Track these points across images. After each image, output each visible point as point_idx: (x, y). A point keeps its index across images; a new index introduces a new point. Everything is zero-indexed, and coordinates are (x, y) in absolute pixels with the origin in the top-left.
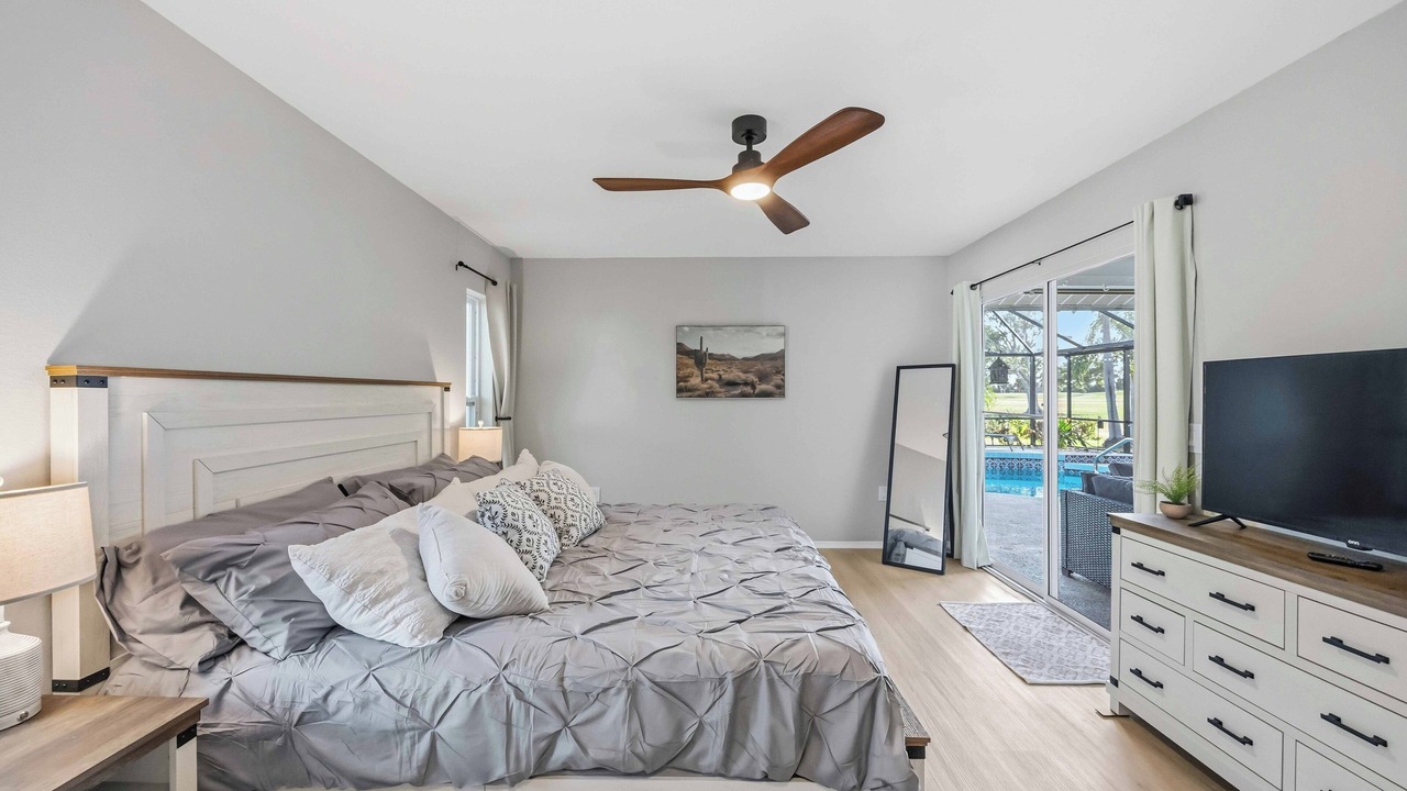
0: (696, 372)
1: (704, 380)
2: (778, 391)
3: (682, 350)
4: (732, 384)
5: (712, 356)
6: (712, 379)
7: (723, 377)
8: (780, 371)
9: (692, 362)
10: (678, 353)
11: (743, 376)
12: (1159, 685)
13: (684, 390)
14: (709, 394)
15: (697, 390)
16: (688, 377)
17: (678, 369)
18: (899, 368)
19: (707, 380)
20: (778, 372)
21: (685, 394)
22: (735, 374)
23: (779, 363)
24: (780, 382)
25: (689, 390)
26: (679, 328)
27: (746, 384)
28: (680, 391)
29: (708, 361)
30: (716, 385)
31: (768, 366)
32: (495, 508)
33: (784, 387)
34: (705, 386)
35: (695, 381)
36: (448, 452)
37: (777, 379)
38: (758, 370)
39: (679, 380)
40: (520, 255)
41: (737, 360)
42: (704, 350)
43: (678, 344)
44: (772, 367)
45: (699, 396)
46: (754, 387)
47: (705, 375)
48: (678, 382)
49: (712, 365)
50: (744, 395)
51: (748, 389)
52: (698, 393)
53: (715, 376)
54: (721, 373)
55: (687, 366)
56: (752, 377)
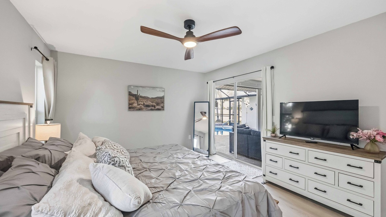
0: (136, 102)
1: (139, 105)
2: (162, 108)
3: (130, 94)
4: (148, 106)
5: (141, 97)
6: (141, 104)
7: (145, 104)
8: (163, 102)
9: (134, 98)
10: (129, 95)
11: (151, 103)
12: (276, 174)
13: (131, 108)
14: (140, 109)
15: (136, 108)
16: (133, 103)
17: (129, 101)
18: (195, 102)
19: (139, 104)
20: (162, 103)
21: (131, 109)
22: (149, 103)
23: (162, 100)
24: (163, 106)
25: (133, 108)
26: (129, 86)
27: (152, 106)
28: (130, 108)
29: (140, 98)
30: (143, 106)
31: (159, 101)
32: (116, 159)
33: (164, 107)
34: (139, 106)
35: (135, 105)
36: (32, 137)
37: (162, 105)
38: (156, 102)
39: (130, 104)
40: (57, 50)
41: (150, 98)
42: (139, 94)
43: (129, 92)
44: (161, 101)
45: (137, 110)
46: (155, 107)
47: (139, 103)
48: (129, 105)
49: (141, 99)
50: (152, 110)
51: (153, 108)
52: (136, 109)
53: (142, 103)
54: (144, 102)
55: (133, 100)
56: (154, 104)
